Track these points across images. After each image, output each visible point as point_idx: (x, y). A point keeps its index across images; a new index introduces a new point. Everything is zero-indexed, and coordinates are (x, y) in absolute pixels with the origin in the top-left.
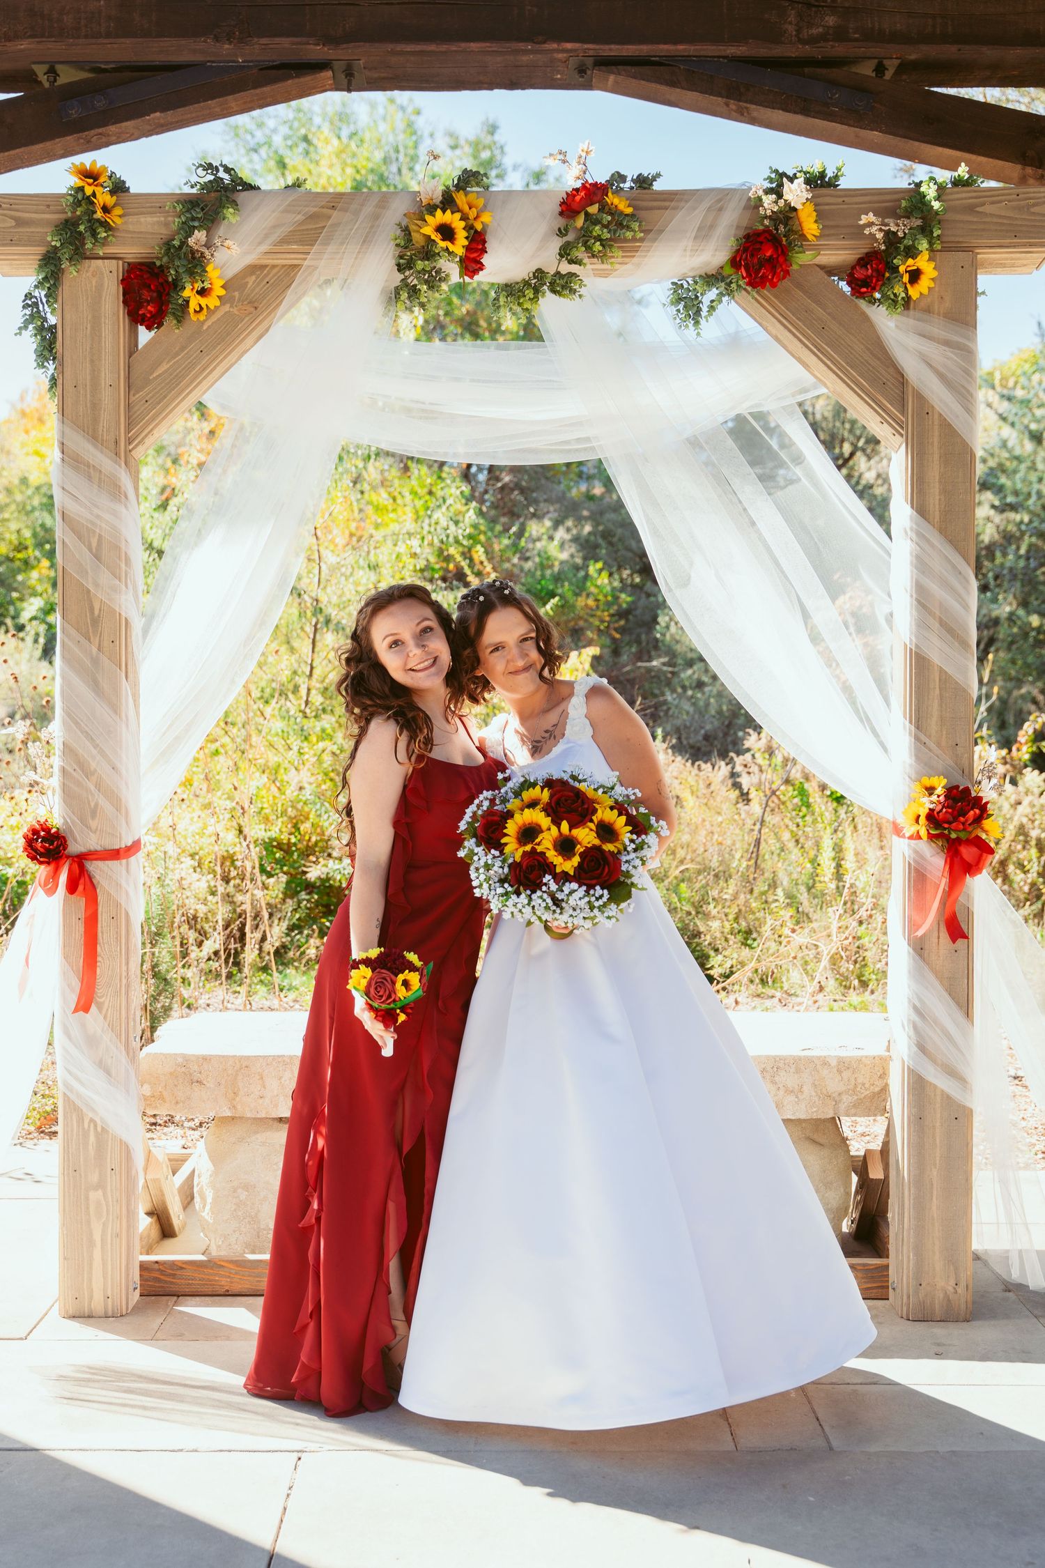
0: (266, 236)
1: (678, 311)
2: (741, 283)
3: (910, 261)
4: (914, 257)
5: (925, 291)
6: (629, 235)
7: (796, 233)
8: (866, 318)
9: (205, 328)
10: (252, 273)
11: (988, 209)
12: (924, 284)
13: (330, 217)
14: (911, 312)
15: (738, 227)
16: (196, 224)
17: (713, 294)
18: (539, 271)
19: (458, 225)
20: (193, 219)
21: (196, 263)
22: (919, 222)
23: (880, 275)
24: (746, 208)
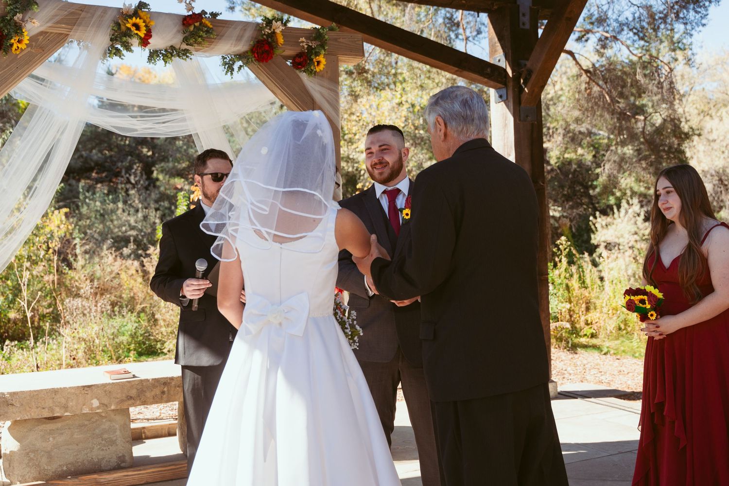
0: (50, 20)
1: (225, 68)
2: (253, 59)
3: (317, 57)
4: (319, 56)
5: (322, 69)
6: (212, 36)
7: (274, 42)
8: (299, 78)
9: (19, 57)
10: (41, 36)
11: (341, 40)
12: (322, 67)
13: (80, 14)
14: (316, 77)
15: (252, 38)
16: (18, 10)
17: (240, 63)
18: (172, 46)
19: (142, 24)
20: (16, 8)
21: (18, 29)
22: (319, 43)
23: (306, 62)
24: (255, 30)
